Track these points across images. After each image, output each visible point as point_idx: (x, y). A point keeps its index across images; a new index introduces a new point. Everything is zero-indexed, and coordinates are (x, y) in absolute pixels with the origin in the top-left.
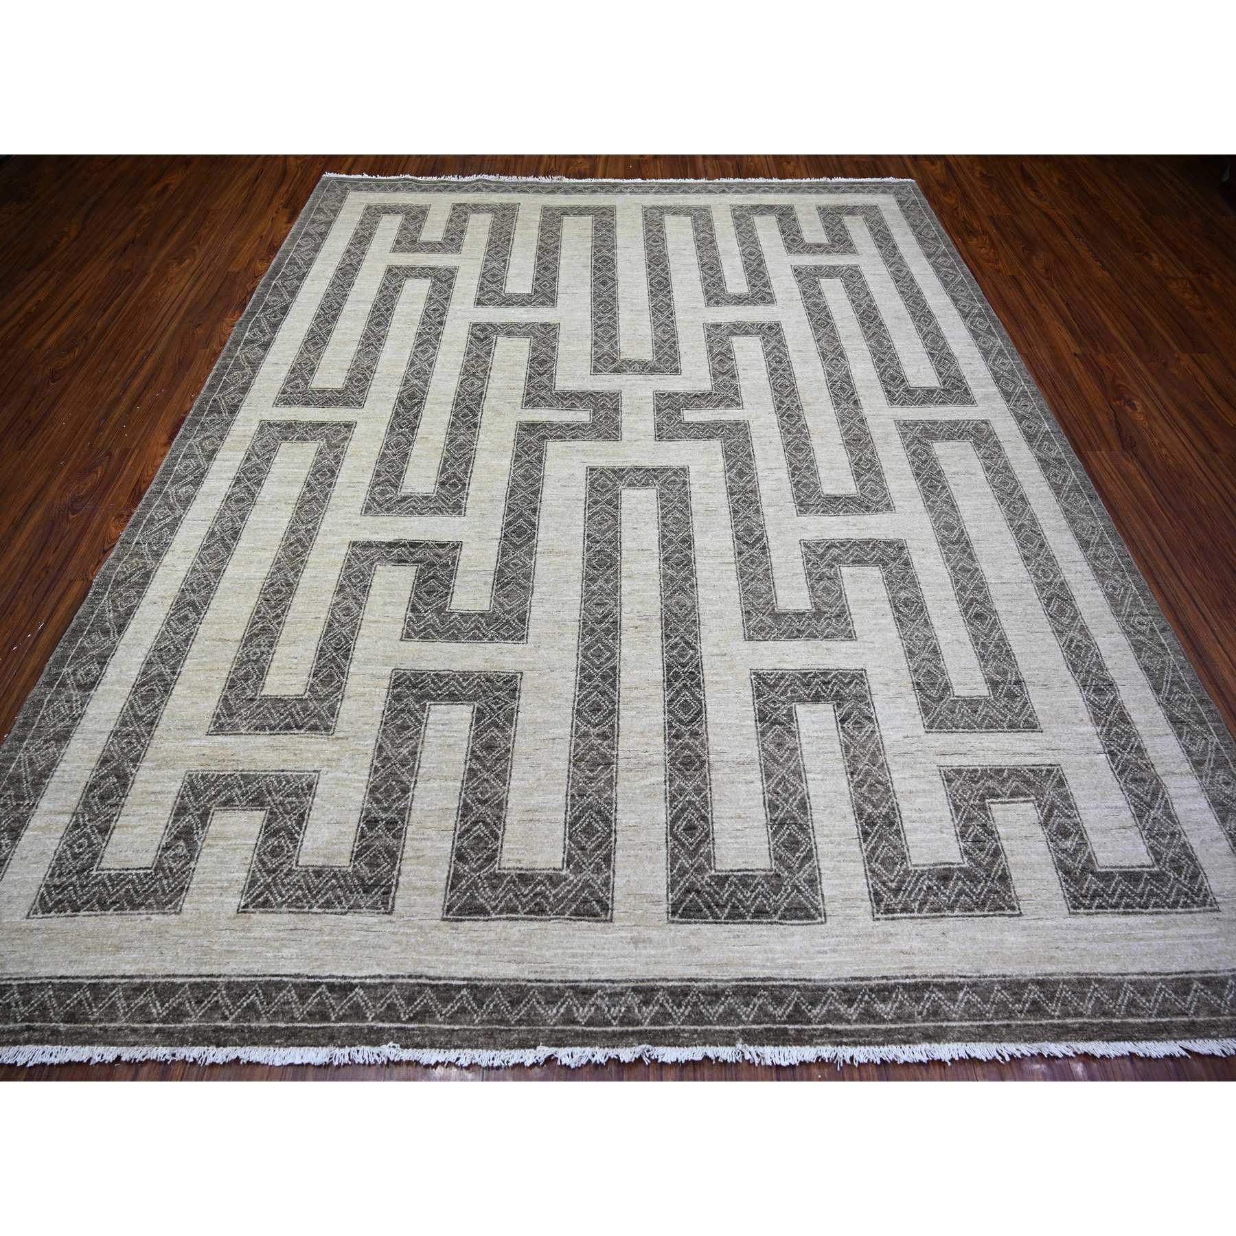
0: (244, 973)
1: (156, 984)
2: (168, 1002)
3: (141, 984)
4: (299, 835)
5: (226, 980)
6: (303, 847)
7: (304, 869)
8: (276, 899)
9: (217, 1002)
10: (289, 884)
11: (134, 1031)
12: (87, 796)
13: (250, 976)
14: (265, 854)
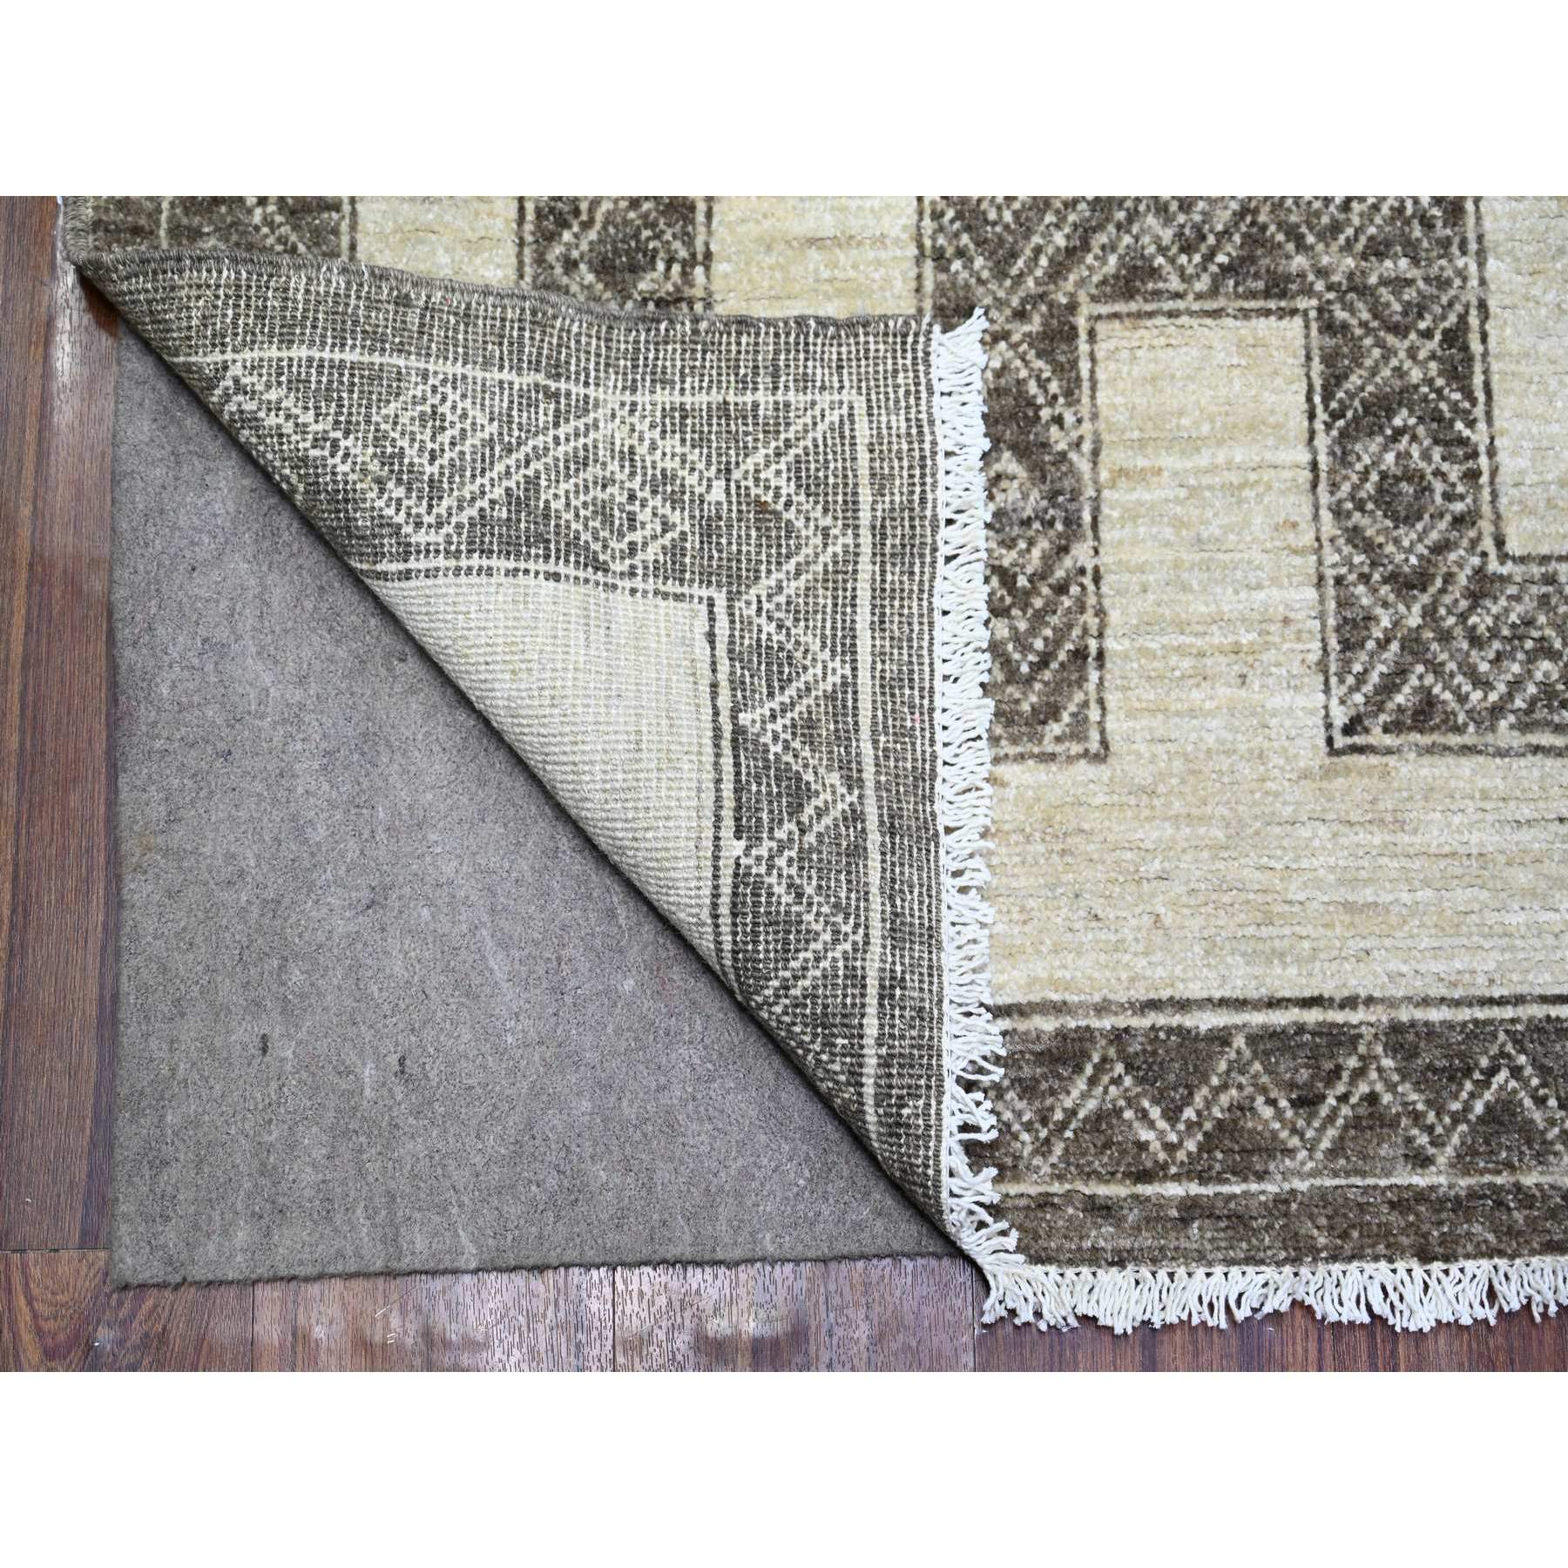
0: (1441, 991)
1: (1119, 1036)
2: (1188, 1100)
3: (1061, 1034)
4: (1471, 424)
5: (1380, 1015)
6: (1504, 478)
7: (1536, 570)
8: (1462, 699)
9: (1372, 1098)
10: (1494, 633)
11: (1101, 1209)
12: (540, 260)
13: (1469, 1002)
14: (1360, 507)
